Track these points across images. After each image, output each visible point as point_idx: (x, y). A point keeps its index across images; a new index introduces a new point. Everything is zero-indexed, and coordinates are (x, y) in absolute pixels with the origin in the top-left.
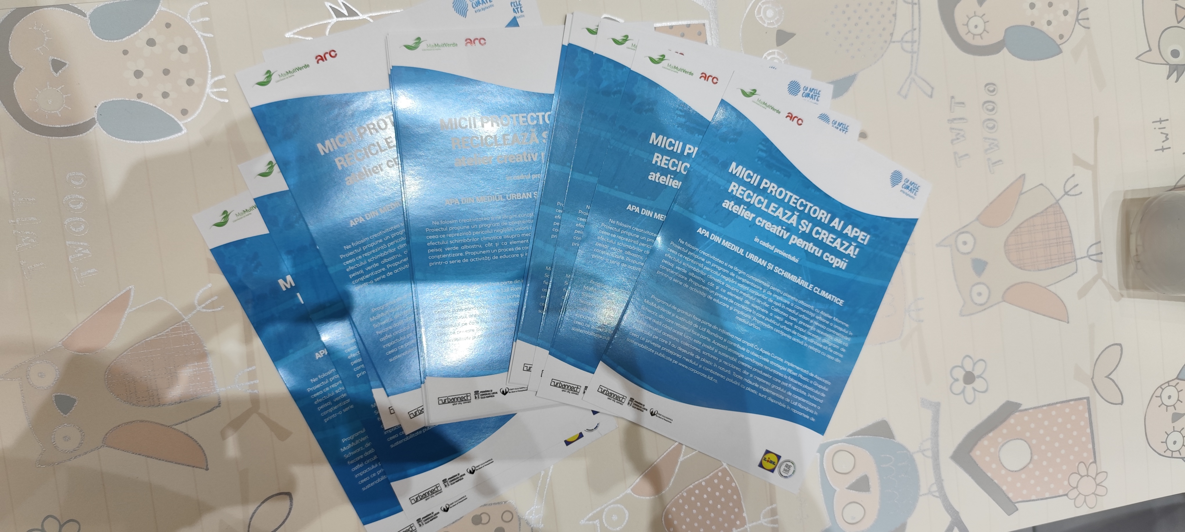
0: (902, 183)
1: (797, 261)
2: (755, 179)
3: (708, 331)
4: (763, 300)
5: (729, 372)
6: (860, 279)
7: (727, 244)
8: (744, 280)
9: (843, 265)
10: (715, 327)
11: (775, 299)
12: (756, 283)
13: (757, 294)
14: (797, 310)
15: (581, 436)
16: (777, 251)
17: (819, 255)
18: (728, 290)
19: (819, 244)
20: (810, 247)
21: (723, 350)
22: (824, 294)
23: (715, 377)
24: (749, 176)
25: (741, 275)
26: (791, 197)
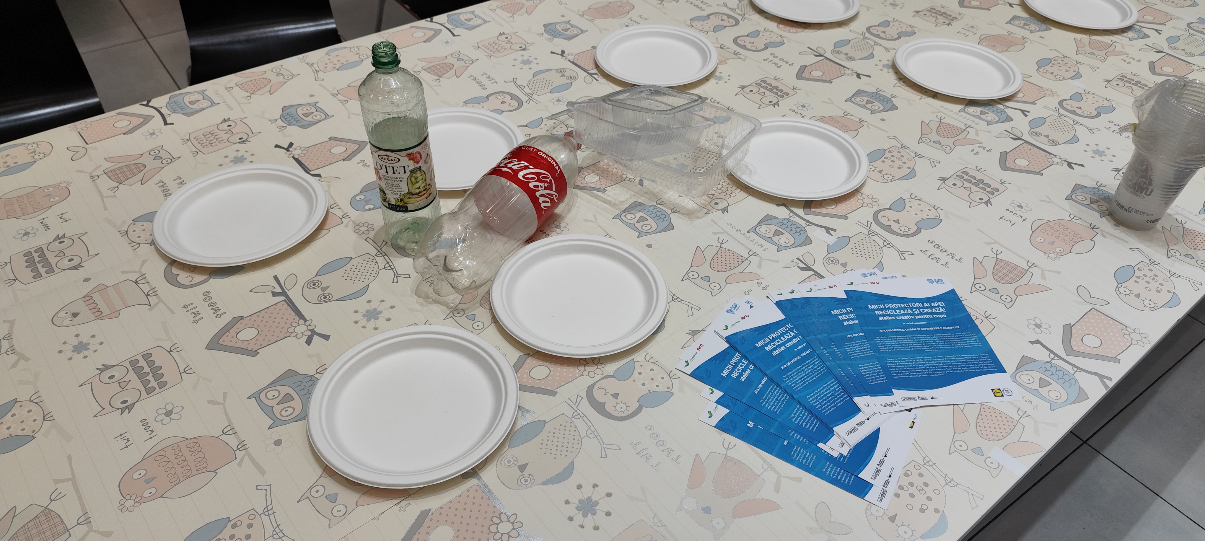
0: (935, 282)
1: (926, 323)
2: (882, 306)
3: (921, 360)
4: (929, 341)
5: (944, 369)
6: (956, 317)
7: (895, 330)
8: (915, 338)
9: (945, 316)
10: (921, 358)
11: (933, 338)
12: (920, 337)
13: (924, 340)
14: (945, 338)
15: (914, 423)
16: (915, 323)
17: (932, 317)
18: (912, 344)
19: (927, 314)
20: (925, 316)
21: (934, 363)
22: (948, 328)
23: (941, 373)
24: (878, 307)
25: (911, 337)
26: (900, 305)
